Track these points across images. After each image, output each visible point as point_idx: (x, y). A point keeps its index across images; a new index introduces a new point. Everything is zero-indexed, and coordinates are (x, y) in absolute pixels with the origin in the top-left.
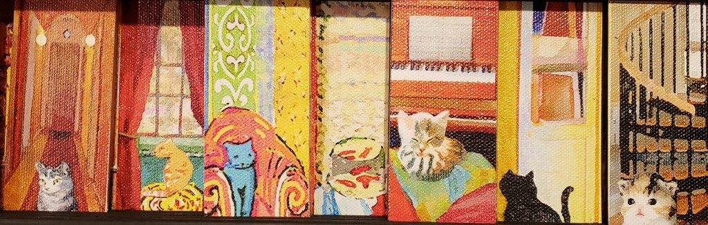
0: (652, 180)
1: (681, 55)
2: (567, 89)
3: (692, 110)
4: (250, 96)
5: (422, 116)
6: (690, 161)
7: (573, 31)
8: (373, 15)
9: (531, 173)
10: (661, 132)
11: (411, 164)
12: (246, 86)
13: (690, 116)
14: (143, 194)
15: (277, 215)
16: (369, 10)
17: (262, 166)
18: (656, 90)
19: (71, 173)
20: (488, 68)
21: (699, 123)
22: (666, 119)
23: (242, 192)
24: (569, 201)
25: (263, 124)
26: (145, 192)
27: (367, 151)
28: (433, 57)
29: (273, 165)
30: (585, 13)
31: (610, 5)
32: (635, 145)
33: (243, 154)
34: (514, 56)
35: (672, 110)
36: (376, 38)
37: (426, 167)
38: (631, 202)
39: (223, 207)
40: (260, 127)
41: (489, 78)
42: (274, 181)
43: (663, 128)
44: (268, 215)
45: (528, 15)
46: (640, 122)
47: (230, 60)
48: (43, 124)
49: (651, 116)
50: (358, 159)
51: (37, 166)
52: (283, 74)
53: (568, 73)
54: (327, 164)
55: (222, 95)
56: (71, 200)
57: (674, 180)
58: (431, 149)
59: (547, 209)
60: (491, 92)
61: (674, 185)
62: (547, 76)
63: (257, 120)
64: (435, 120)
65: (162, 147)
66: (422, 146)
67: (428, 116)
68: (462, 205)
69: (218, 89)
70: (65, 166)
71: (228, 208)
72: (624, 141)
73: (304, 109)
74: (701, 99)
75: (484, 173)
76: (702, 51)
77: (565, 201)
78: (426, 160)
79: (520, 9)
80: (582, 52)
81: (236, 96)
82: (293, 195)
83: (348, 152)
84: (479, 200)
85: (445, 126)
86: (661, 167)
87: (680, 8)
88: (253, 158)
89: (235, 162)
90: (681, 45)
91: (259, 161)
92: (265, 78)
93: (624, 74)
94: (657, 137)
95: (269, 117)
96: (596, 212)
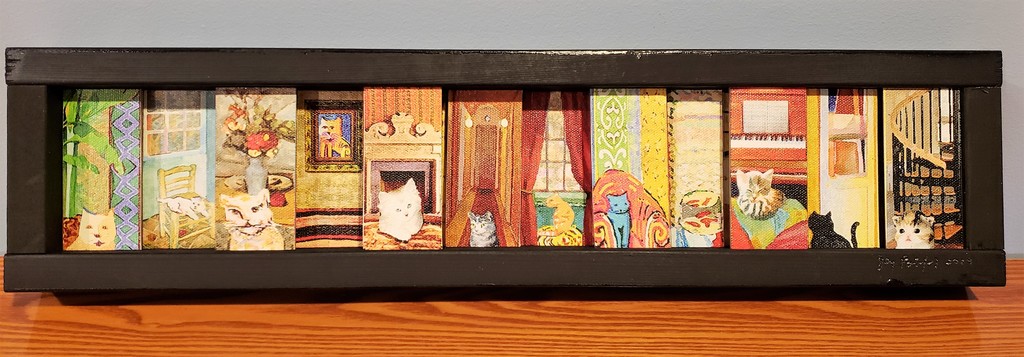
0: (916, 216)
1: (935, 126)
2: (854, 152)
3: (944, 166)
4: (624, 160)
5: (754, 174)
6: (943, 202)
7: (857, 110)
8: (710, 99)
9: (830, 214)
10: (922, 182)
11: (747, 208)
12: (621, 154)
13: (942, 169)
14: (539, 234)
15: (647, 247)
16: (706, 96)
17: (635, 212)
18: (919, 152)
19: (494, 219)
20: (800, 138)
21: (949, 174)
22: (925, 173)
23: (621, 230)
24: (857, 232)
25: (634, 181)
26: (540, 232)
27: (708, 200)
28: (761, 131)
29: (643, 211)
30: (865, 97)
31: (884, 91)
32: (904, 191)
33: (620, 203)
34: (816, 129)
35: (930, 165)
36: (711, 117)
37: (758, 210)
38: (902, 231)
39: (608, 242)
40: (633, 184)
41: (801, 145)
42: (644, 223)
43: (923, 179)
44: (640, 247)
45: (825, 99)
46: (907, 174)
47: (609, 135)
48: (472, 184)
49: (915, 170)
50: (701, 206)
51: (469, 214)
52: (648, 145)
53: (854, 141)
54: (678, 211)
55: (604, 160)
56: (494, 238)
57: (932, 215)
58: (761, 197)
59: (841, 239)
60: (802, 155)
61: (932, 219)
62: (839, 142)
63: (630, 178)
64: (763, 176)
65: (550, 200)
66: (754, 195)
67: (758, 173)
68: (785, 236)
69: (601, 156)
70: (489, 214)
71: (612, 242)
72: (896, 188)
73: (663, 170)
74: (950, 157)
75: (799, 214)
76: (950, 123)
77: (853, 233)
78: (758, 205)
79: (819, 94)
80: (863, 124)
81: (614, 161)
82: (658, 232)
83: (694, 201)
84: (795, 233)
85: (771, 180)
86: (923, 207)
87: (934, 93)
88: (628, 206)
89: (615, 209)
90: (935, 119)
91: (632, 208)
92: (635, 149)
93: (895, 141)
94: (920, 185)
95: (638, 175)
96: (876, 240)
